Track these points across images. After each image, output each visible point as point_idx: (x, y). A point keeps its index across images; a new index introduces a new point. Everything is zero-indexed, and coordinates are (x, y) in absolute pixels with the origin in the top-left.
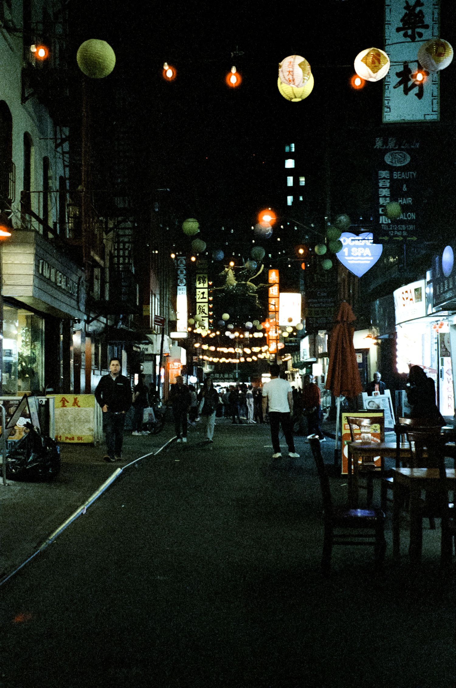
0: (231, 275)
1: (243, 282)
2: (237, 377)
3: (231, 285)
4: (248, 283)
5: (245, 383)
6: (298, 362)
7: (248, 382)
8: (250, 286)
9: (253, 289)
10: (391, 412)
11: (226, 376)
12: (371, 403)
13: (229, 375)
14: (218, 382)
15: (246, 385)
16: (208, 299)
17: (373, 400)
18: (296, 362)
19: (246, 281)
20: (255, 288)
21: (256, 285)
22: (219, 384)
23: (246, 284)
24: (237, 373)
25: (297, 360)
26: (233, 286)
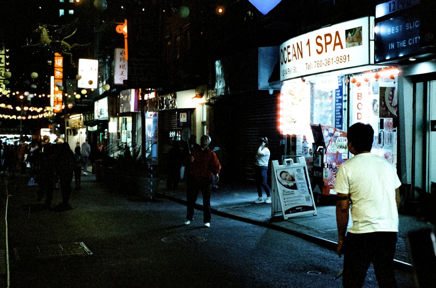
0: (45, 33)
1: (58, 41)
2: (21, 130)
3: (45, 43)
4: (62, 42)
5: (27, 136)
6: (89, 120)
7: (29, 134)
8: (64, 45)
9: (67, 48)
10: (308, 186)
11: (12, 130)
12: (284, 175)
13: (14, 129)
14: (5, 134)
15: (28, 137)
16: (6, 64)
17: (286, 170)
18: (88, 120)
19: (61, 40)
20: (70, 47)
21: (71, 45)
22: (5, 135)
23: (61, 43)
24: (21, 128)
25: (89, 118)
26: (48, 44)
